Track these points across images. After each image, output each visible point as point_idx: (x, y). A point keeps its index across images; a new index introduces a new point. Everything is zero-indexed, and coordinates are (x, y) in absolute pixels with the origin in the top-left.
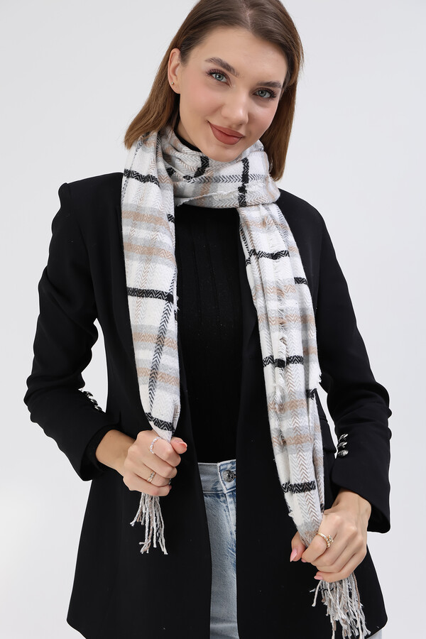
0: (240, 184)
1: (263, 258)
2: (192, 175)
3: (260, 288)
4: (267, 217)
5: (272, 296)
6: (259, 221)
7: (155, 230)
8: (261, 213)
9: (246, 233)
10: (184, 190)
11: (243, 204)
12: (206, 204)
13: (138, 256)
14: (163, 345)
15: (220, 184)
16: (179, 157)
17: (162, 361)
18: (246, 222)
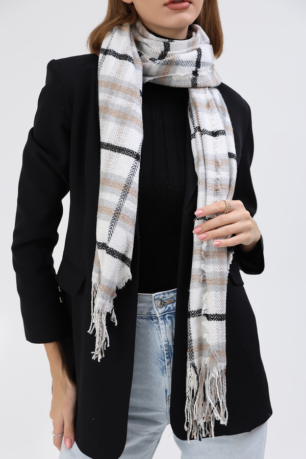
0: (194, 68)
1: (206, 135)
2: (157, 57)
3: (202, 158)
4: (211, 101)
5: (211, 166)
6: (205, 103)
7: (130, 100)
8: (206, 96)
9: (194, 112)
10: (150, 69)
11: (195, 86)
12: (166, 83)
13: (114, 118)
14: (128, 193)
15: (179, 67)
16: (146, 42)
17: (125, 205)
18: (194, 103)
